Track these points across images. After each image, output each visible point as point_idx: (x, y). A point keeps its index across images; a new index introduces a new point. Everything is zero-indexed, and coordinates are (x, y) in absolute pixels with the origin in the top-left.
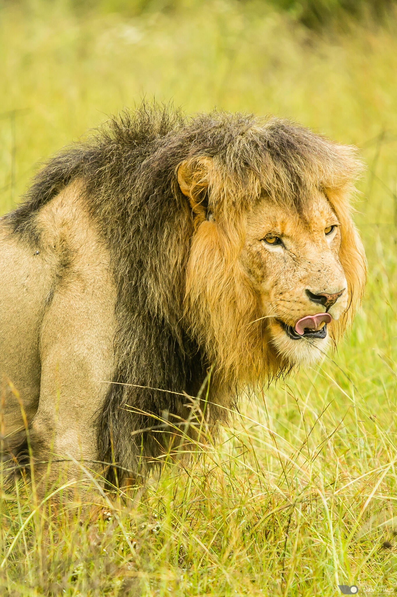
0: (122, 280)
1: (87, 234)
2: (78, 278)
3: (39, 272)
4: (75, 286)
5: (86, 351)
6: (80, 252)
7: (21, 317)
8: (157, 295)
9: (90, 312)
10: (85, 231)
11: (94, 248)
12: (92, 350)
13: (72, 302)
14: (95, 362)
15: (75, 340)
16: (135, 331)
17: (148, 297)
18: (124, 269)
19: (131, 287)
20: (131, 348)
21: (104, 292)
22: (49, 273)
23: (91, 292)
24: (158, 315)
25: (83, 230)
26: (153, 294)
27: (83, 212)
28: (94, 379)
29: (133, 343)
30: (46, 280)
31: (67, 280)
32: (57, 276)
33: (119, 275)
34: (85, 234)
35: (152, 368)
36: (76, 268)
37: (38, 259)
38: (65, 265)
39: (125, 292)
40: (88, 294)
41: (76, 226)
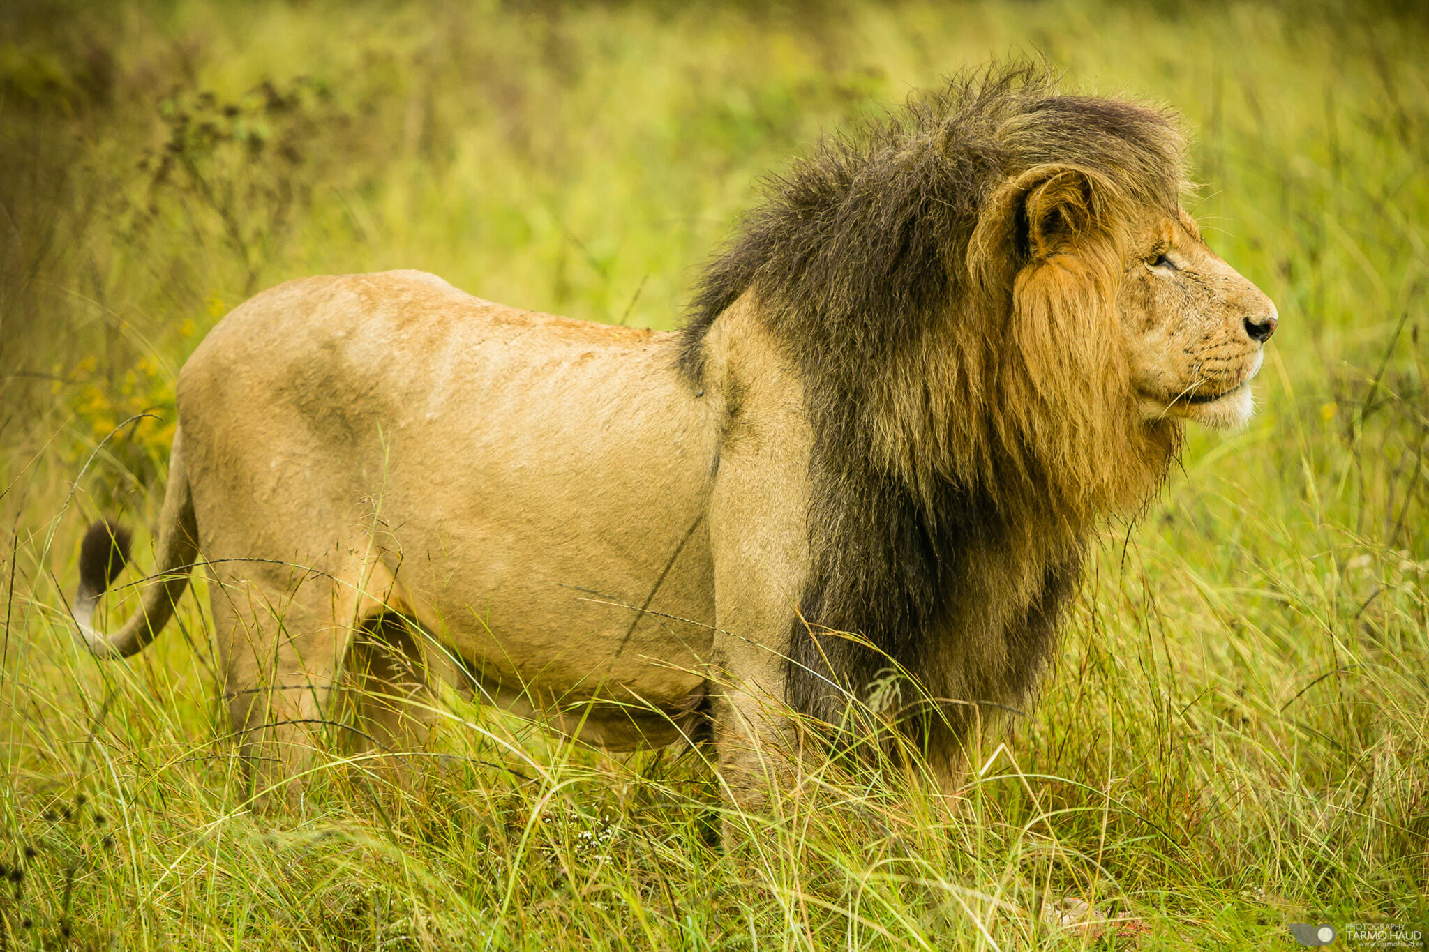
0: (824, 423)
1: (765, 359)
2: (749, 432)
3: (701, 425)
4: (744, 445)
5: (760, 551)
6: (753, 390)
7: (674, 496)
8: (889, 439)
9: (766, 486)
10: (761, 354)
11: (774, 380)
12: (768, 549)
13: (739, 471)
14: (774, 567)
15: (745, 532)
16: (839, 502)
17: (873, 444)
18: (827, 401)
19: (839, 433)
20: (833, 529)
21: (789, 450)
22: (713, 425)
23: (769, 454)
24: (889, 471)
25: (758, 352)
26: (883, 439)
27: (758, 325)
28: (773, 595)
29: (836, 523)
30: (710, 437)
31: (735, 436)
32: (723, 430)
33: (819, 414)
34: (761, 360)
35: (868, 559)
36: (746, 417)
37: (700, 403)
38: (733, 412)
39: (827, 440)
40: (764, 456)
41: (748, 348)
